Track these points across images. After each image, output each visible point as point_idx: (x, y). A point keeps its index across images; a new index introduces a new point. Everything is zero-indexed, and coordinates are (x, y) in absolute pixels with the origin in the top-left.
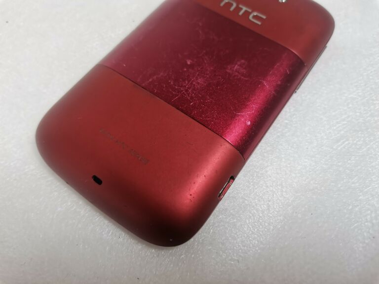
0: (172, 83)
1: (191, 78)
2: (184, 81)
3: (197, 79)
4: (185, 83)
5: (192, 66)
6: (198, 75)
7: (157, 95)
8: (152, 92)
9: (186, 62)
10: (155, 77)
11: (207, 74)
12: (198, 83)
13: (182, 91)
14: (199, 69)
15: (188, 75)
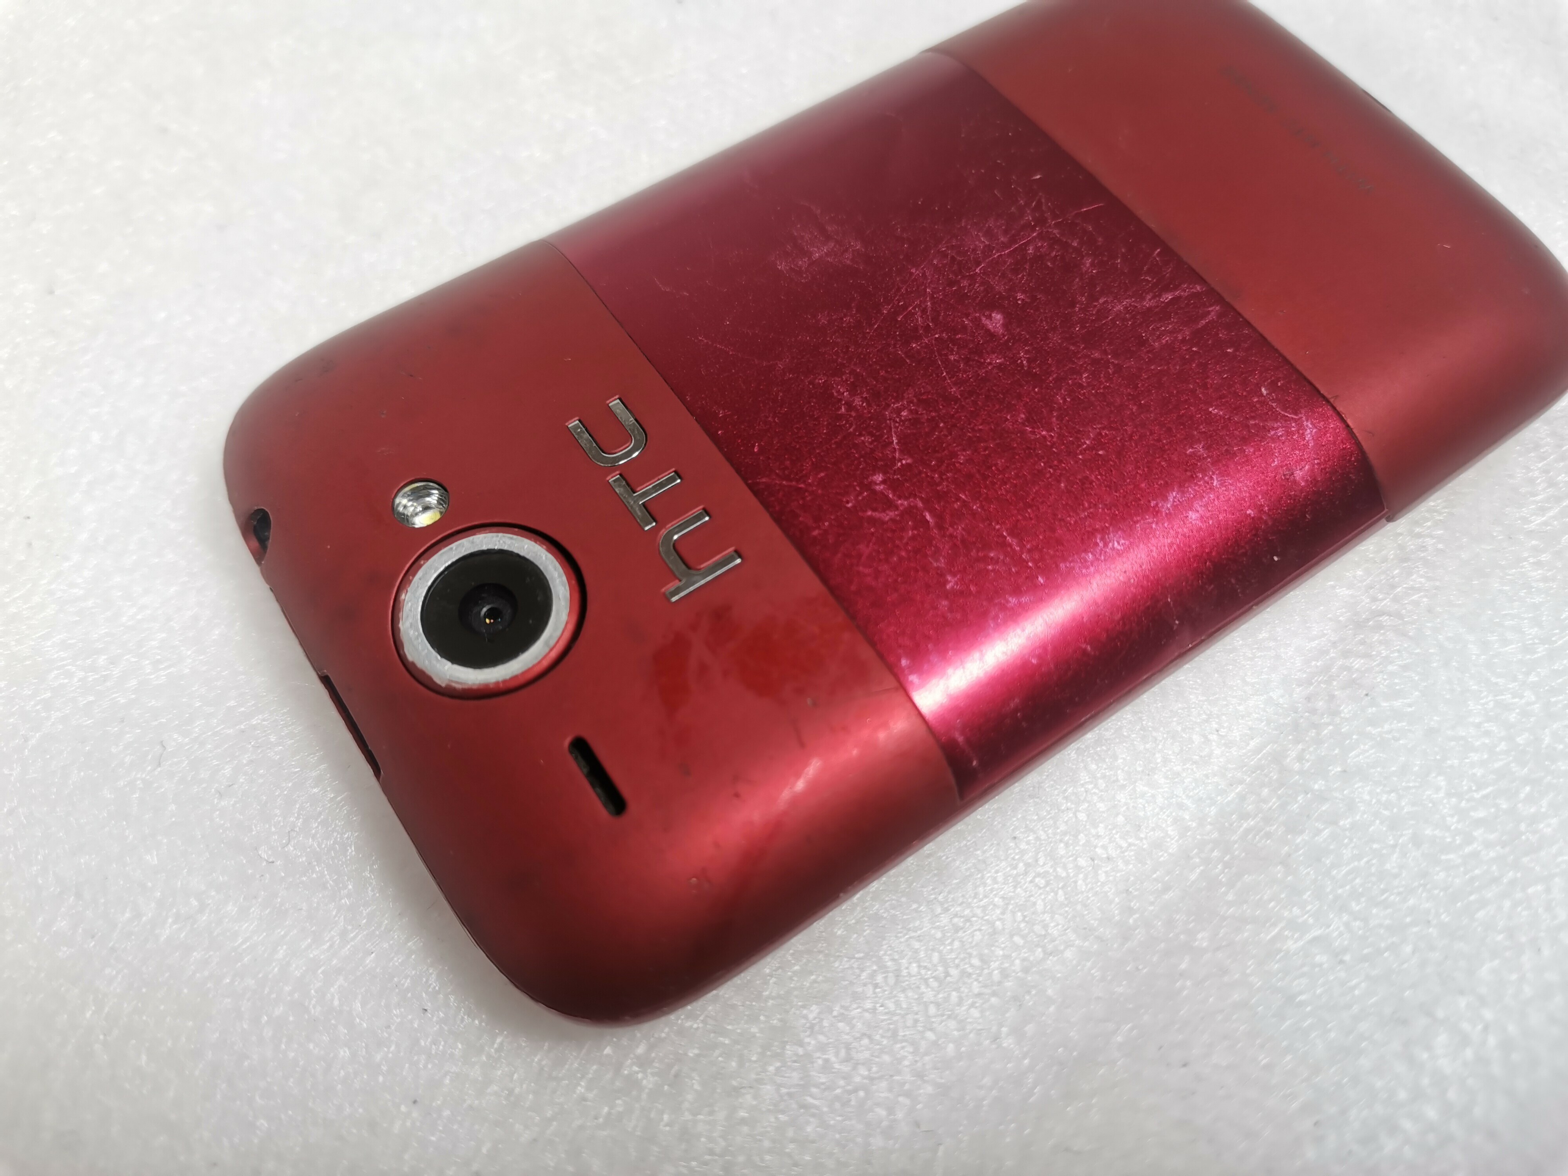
0: (1088, 262)
1: (1009, 261)
2: (1039, 258)
3: (988, 249)
4: (1037, 249)
5: (991, 304)
6: (978, 264)
7: (1155, 240)
8: (1168, 252)
9: (1005, 326)
10: (1147, 304)
11: (944, 255)
12: (989, 233)
13: (1057, 225)
14: (965, 283)
15: (1016, 271)
